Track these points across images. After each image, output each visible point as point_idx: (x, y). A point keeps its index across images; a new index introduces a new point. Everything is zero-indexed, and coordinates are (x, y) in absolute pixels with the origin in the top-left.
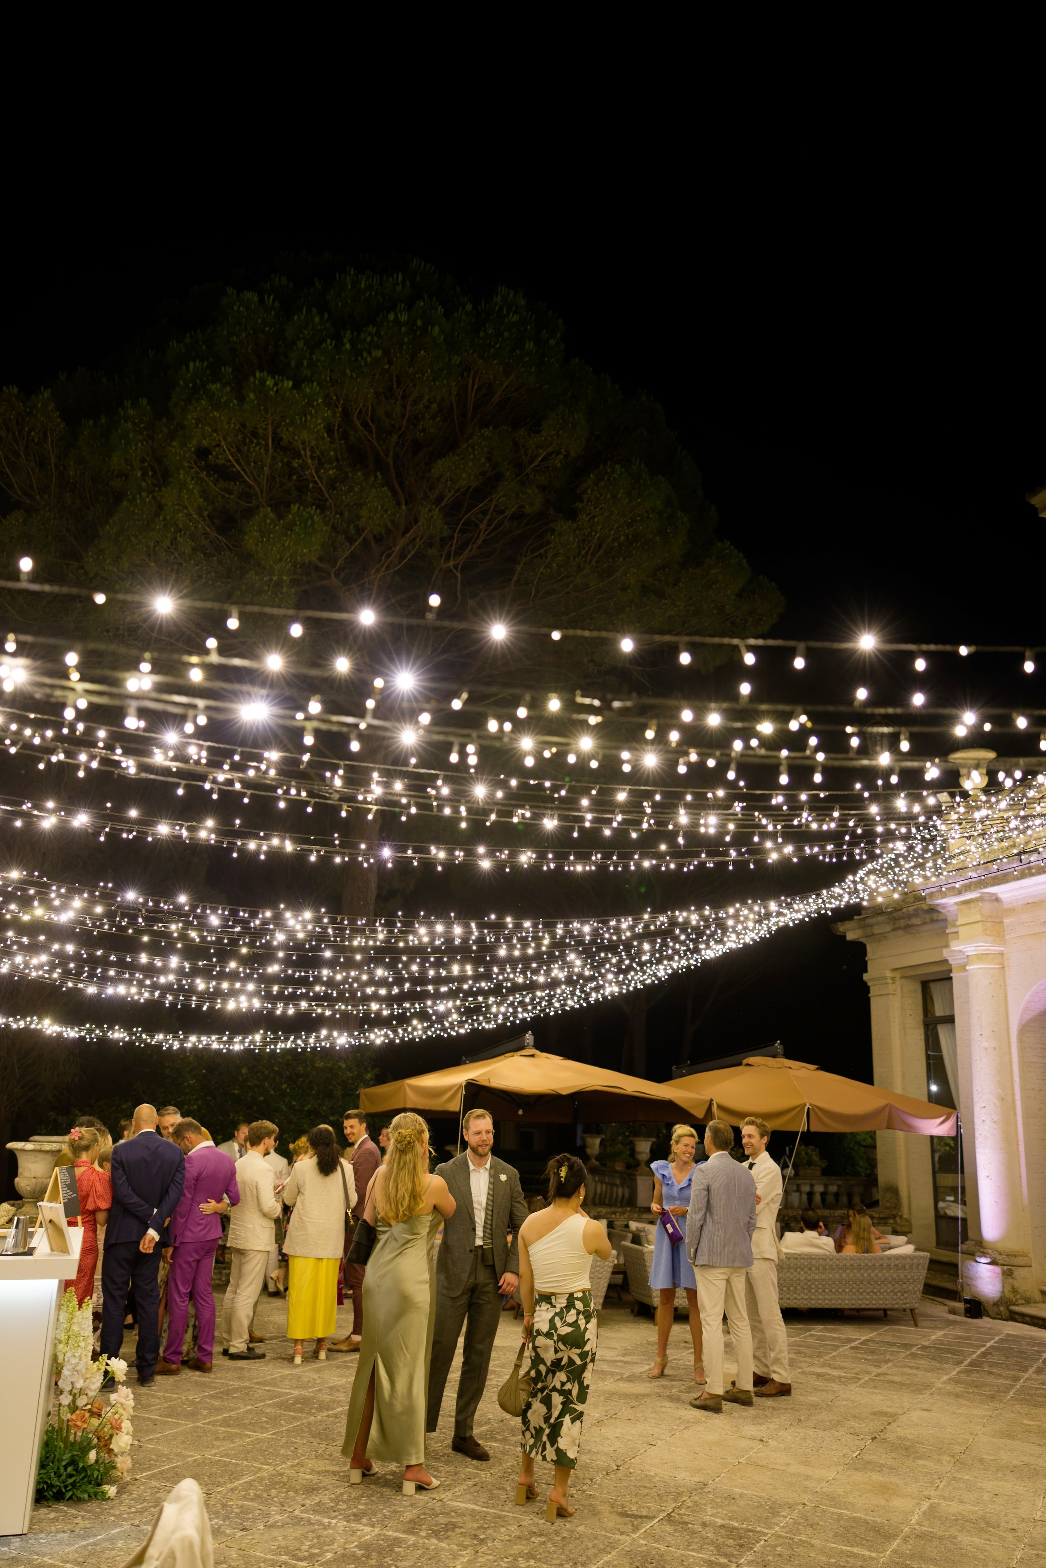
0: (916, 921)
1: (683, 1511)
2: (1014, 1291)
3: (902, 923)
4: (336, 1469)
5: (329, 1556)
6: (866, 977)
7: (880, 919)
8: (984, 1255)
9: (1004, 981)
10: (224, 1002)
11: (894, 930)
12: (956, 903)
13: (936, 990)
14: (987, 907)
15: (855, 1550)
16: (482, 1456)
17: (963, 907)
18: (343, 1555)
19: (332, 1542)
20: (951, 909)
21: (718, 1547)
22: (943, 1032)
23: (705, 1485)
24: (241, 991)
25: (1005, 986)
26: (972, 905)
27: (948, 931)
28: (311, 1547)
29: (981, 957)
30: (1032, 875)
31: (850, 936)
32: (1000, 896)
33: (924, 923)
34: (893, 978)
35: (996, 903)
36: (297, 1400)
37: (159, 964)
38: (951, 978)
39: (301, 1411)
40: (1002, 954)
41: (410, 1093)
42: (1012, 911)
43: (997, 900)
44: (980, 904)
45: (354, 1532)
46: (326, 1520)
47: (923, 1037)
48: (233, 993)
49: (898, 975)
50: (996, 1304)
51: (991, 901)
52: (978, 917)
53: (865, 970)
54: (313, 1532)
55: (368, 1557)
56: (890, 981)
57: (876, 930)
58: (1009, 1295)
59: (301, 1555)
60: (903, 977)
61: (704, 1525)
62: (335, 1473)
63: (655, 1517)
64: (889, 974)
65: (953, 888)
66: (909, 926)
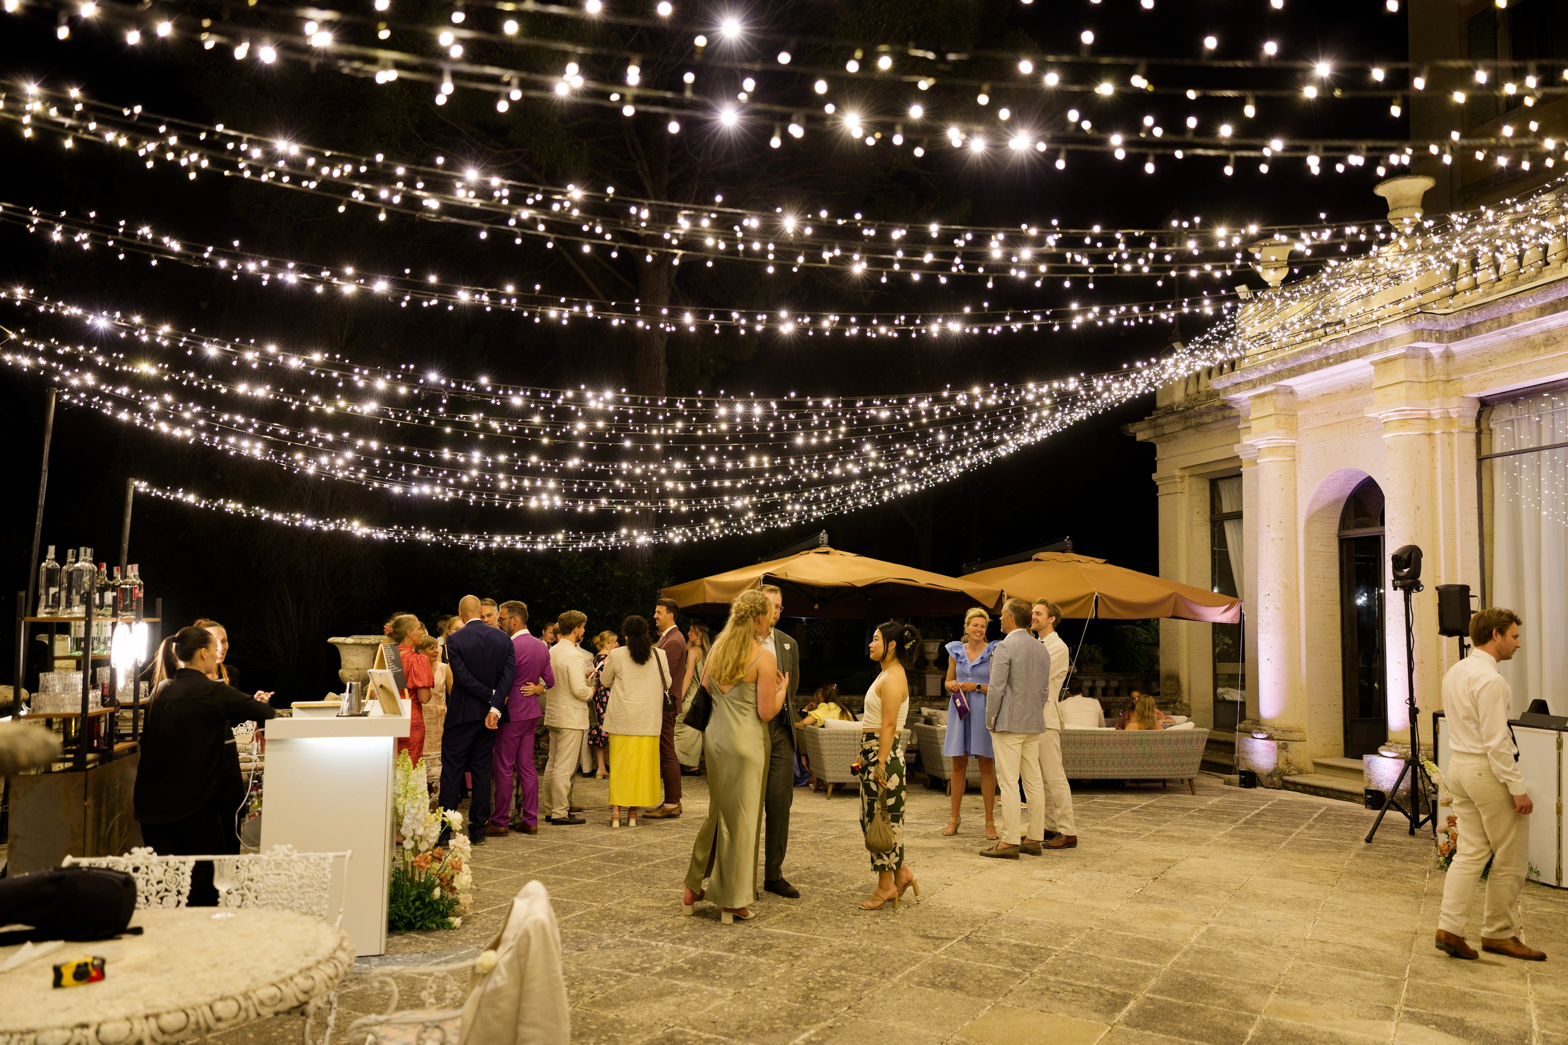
0: (1207, 419)
1: (979, 934)
2: (1288, 762)
3: (1193, 421)
4: (660, 905)
5: (659, 969)
6: (1154, 477)
7: (1172, 418)
8: (1261, 731)
9: (1295, 473)
10: (526, 500)
11: (1185, 429)
12: (1249, 398)
13: (1224, 488)
14: (1281, 400)
15: (1139, 962)
16: (794, 895)
17: (1257, 401)
18: (671, 969)
19: (661, 959)
20: (1244, 404)
21: (1013, 961)
22: (1229, 528)
23: (999, 914)
24: (544, 489)
25: (1295, 478)
26: (1266, 398)
27: (1239, 427)
28: (641, 962)
29: (1273, 450)
30: (1330, 365)
31: (1140, 437)
32: (1295, 388)
33: (1215, 421)
34: (1181, 477)
35: (1290, 396)
36: (618, 855)
37: (462, 460)
38: (1240, 475)
39: (623, 862)
40: (1293, 447)
41: (708, 587)
42: (1306, 403)
43: (1292, 392)
44: (1274, 397)
45: (680, 951)
46: (654, 943)
47: (1209, 534)
48: (535, 491)
49: (1187, 473)
50: (1270, 775)
51: (1287, 394)
52: (1272, 411)
53: (1154, 471)
54: (643, 951)
55: (694, 969)
56: (1178, 480)
57: (1168, 431)
58: (1282, 766)
59: (633, 968)
60: (1192, 476)
61: (1000, 944)
62: (658, 908)
63: (953, 939)
64: (1178, 473)
65: (1248, 382)
66: (1200, 424)
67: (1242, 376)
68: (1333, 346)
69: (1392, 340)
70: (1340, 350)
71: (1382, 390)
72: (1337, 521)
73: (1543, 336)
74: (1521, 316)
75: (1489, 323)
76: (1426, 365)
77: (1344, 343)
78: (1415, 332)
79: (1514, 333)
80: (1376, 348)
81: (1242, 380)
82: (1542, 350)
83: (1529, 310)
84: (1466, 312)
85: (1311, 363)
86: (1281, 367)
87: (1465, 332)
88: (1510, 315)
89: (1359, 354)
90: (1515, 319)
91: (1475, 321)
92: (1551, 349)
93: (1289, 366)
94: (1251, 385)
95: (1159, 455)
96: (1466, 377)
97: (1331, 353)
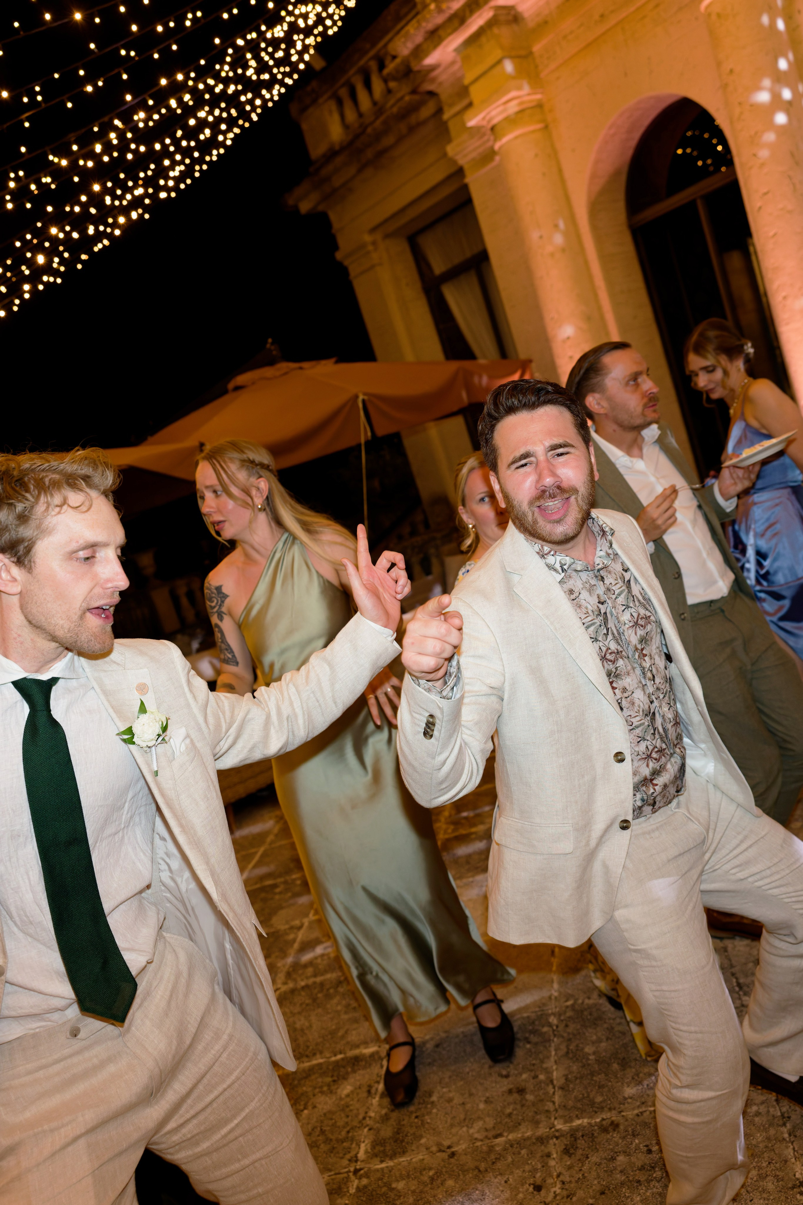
0: (388, 140)
3: (369, 153)
6: (339, 256)
7: (339, 160)
9: (553, 145)
11: (360, 170)
12: (457, 50)
14: (505, 33)
20: (448, 66)
25: (556, 154)
26: (483, 39)
27: (446, 116)
29: (515, 117)
31: (305, 207)
33: (400, 139)
34: (374, 243)
40: (540, 106)
44: (496, 30)
47: (427, 308)
49: (378, 235)
51: (508, 23)
53: (336, 247)
56: (370, 248)
57: (337, 181)
60: (387, 236)
64: (368, 238)
65: (450, 19)
66: (380, 154)
67: (440, 10)
72: (621, 205)
81: (439, 19)
94: (456, 22)
95: (336, 224)
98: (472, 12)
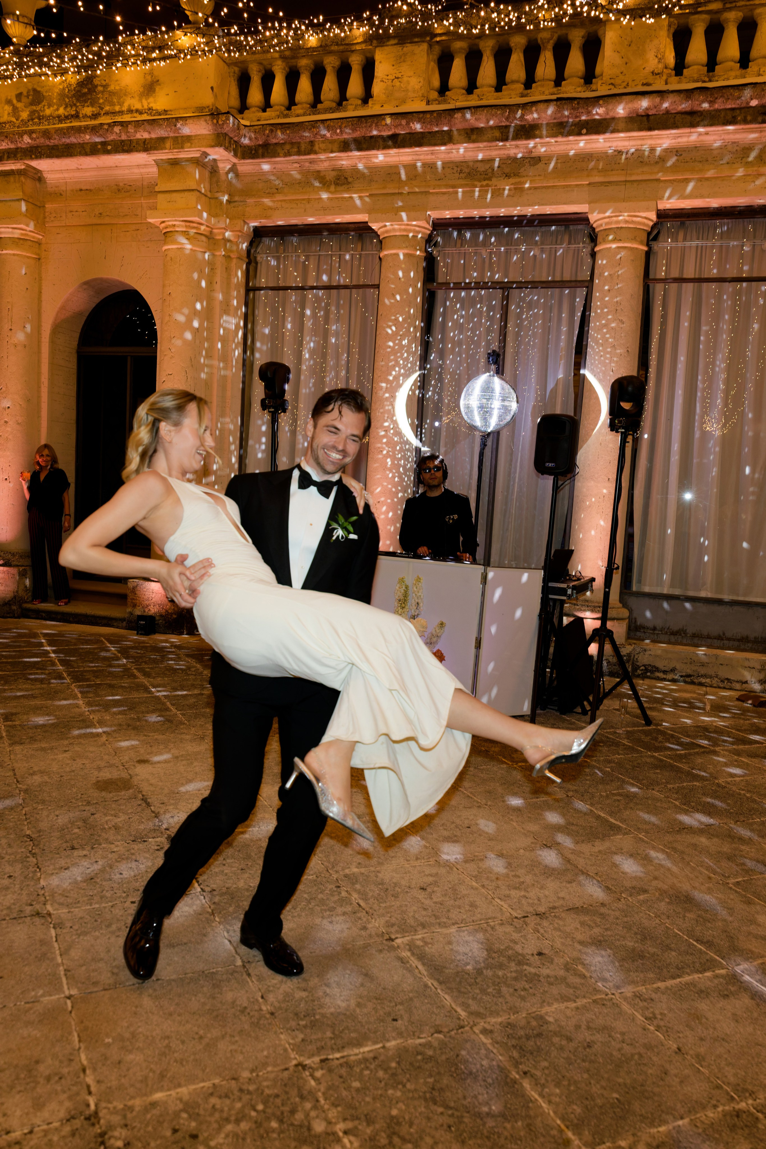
9: (40, 273)
14: (29, 184)
25: (40, 279)
26: (12, 179)
30: (108, 152)
32: (45, 175)
40: (39, 243)
42: (57, 195)
43: (39, 178)
44: (22, 178)
51: (34, 179)
68: (117, 129)
69: (188, 138)
70: (124, 137)
71: (167, 195)
73: (334, 173)
74: (322, 146)
75: (288, 147)
76: (211, 178)
77: (131, 129)
78: (218, 135)
79: (307, 164)
80: (168, 144)
82: (332, 188)
83: (332, 142)
84: (268, 128)
85: (82, 145)
86: (42, 141)
87: (260, 151)
88: (312, 143)
89: (146, 146)
90: (316, 147)
91: (274, 141)
92: (342, 188)
93: (52, 142)
96: (250, 201)
97: (111, 137)
98: (9, 158)
